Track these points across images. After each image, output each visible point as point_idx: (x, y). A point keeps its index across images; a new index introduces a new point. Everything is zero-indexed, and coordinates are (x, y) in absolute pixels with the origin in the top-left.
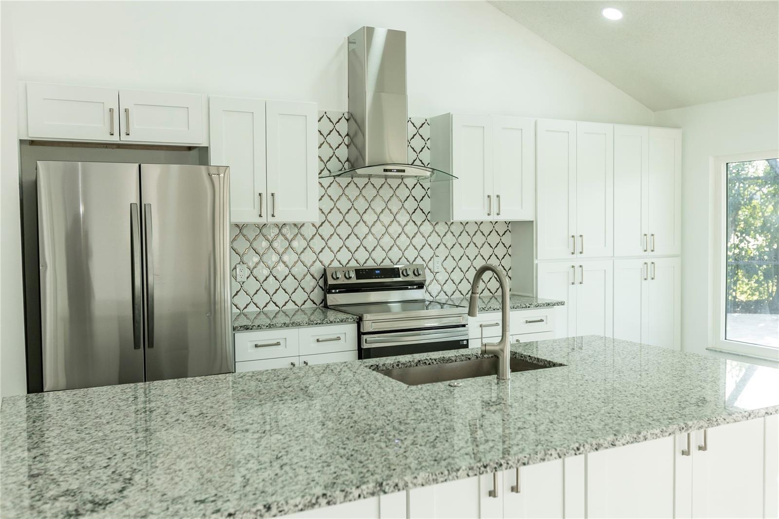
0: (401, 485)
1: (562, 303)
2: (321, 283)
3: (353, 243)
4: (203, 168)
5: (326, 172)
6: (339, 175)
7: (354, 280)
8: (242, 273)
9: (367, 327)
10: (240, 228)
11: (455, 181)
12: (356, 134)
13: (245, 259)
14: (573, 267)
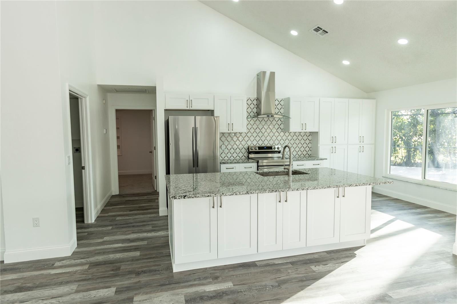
0: (252, 193)
1: (326, 159)
2: (247, 151)
3: (257, 138)
4: (212, 117)
5: (249, 117)
6: (253, 117)
7: (258, 150)
8: (223, 147)
9: (260, 164)
10: (223, 134)
11: (290, 119)
12: (259, 104)
13: (224, 143)
14: (332, 147)
